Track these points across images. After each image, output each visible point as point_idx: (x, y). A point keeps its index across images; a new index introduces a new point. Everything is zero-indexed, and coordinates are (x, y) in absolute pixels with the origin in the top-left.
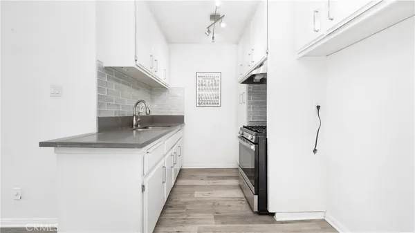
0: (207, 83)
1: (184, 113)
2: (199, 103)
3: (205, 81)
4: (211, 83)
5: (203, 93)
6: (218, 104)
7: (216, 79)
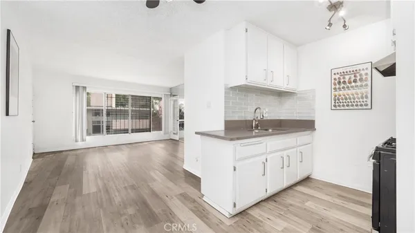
0: (347, 81)
1: (314, 117)
2: (335, 106)
3: (344, 78)
4: (353, 78)
5: (341, 93)
6: (367, 105)
7: (363, 72)
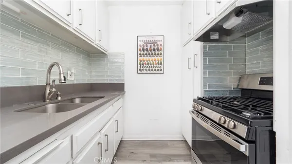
0: (149, 48)
2: (140, 70)
3: (147, 46)
4: (153, 47)
5: (145, 58)
6: (161, 70)
7: (159, 43)
